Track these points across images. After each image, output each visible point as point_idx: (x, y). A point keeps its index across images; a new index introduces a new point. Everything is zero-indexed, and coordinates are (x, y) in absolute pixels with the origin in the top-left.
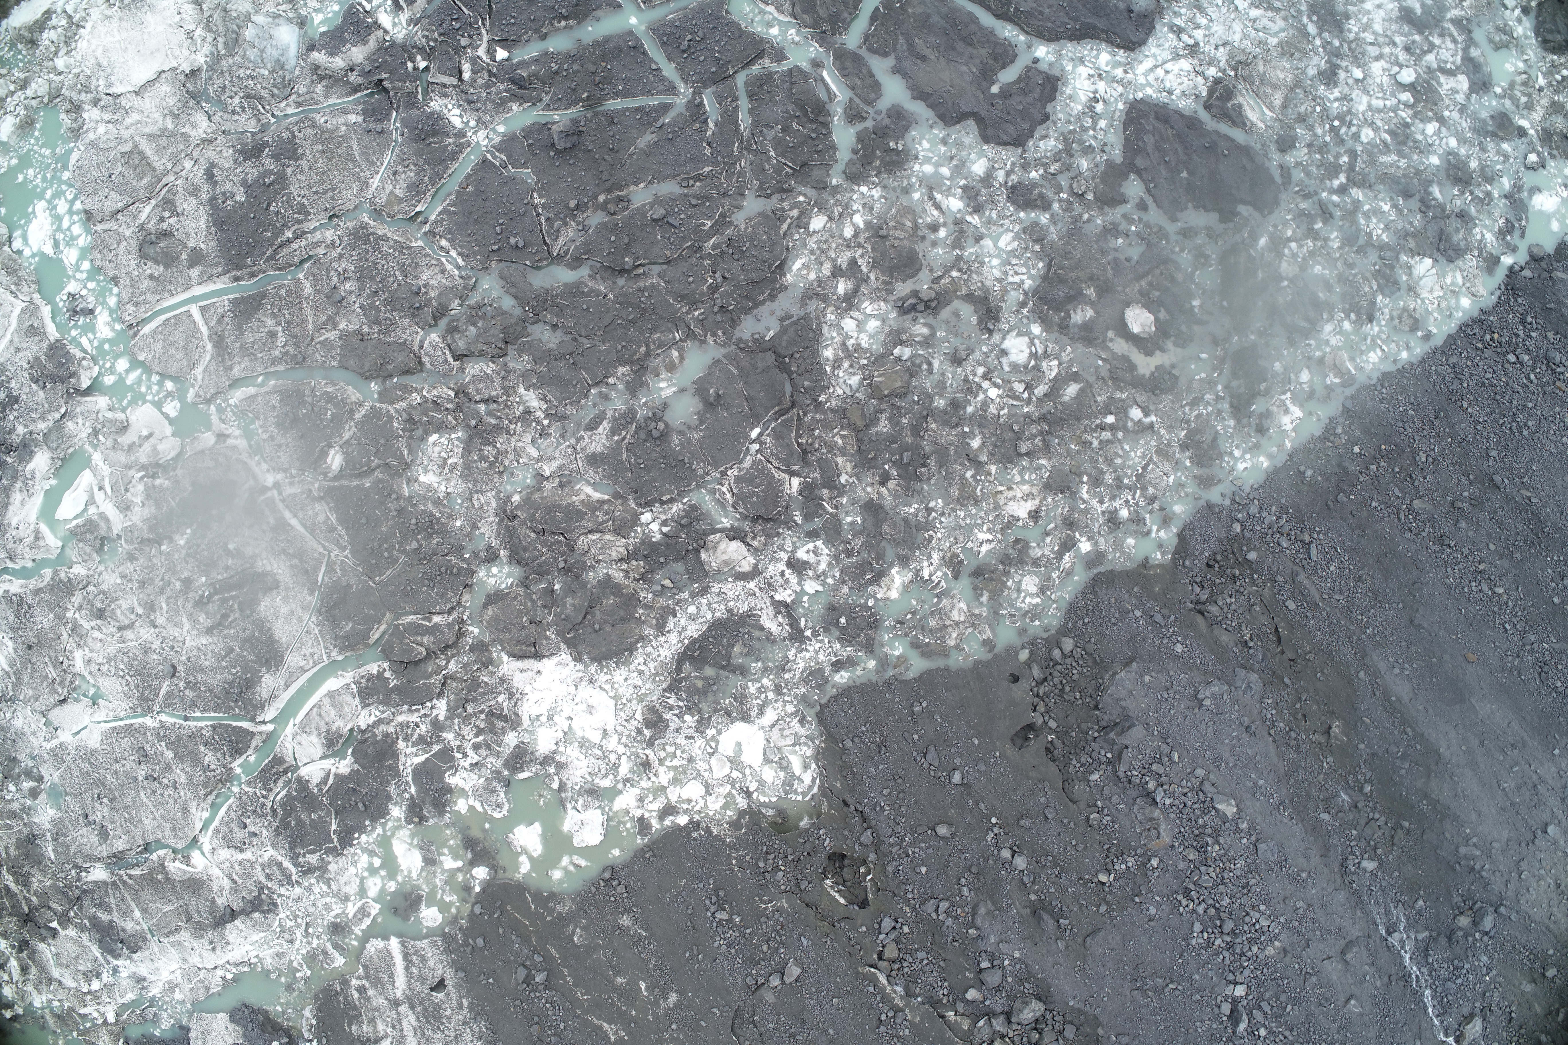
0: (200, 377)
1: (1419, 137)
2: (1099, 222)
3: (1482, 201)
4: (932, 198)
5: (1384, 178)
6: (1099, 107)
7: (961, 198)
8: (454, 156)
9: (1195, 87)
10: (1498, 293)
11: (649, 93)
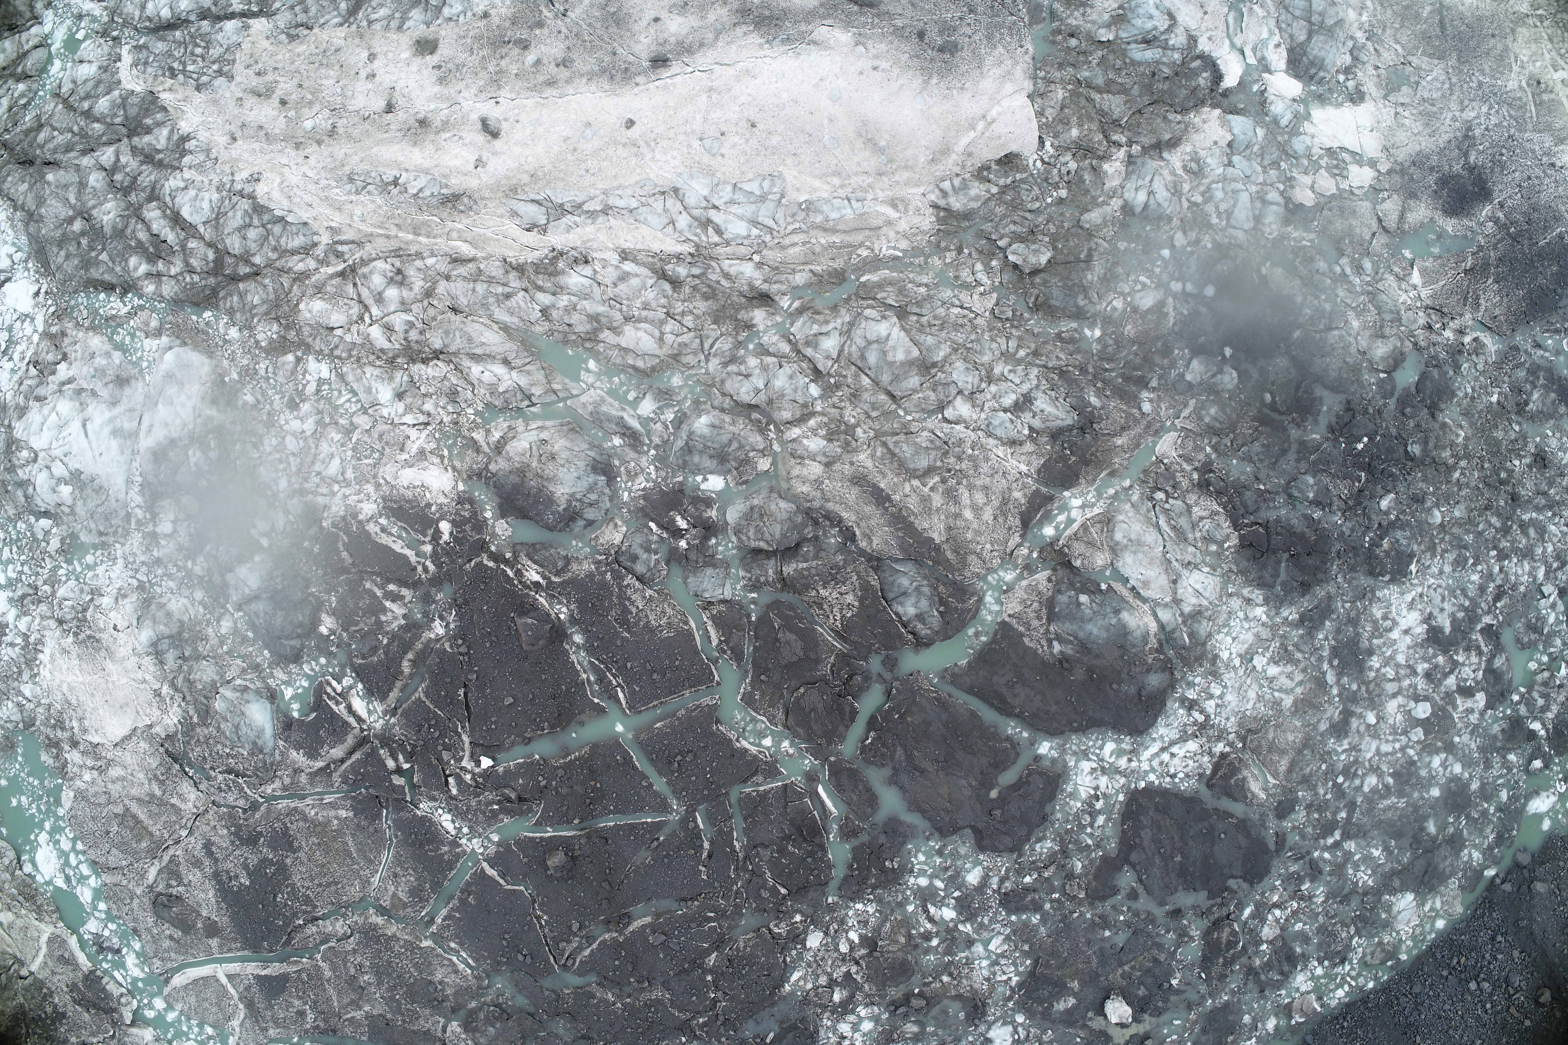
0: (237, 1029)
1: (1423, 773)
2: (1088, 916)
3: (1476, 820)
4: (926, 911)
5: (1378, 825)
6: (1099, 805)
7: (955, 908)
8: (451, 865)
9: (1200, 766)
10: (1473, 908)
11: (642, 809)
